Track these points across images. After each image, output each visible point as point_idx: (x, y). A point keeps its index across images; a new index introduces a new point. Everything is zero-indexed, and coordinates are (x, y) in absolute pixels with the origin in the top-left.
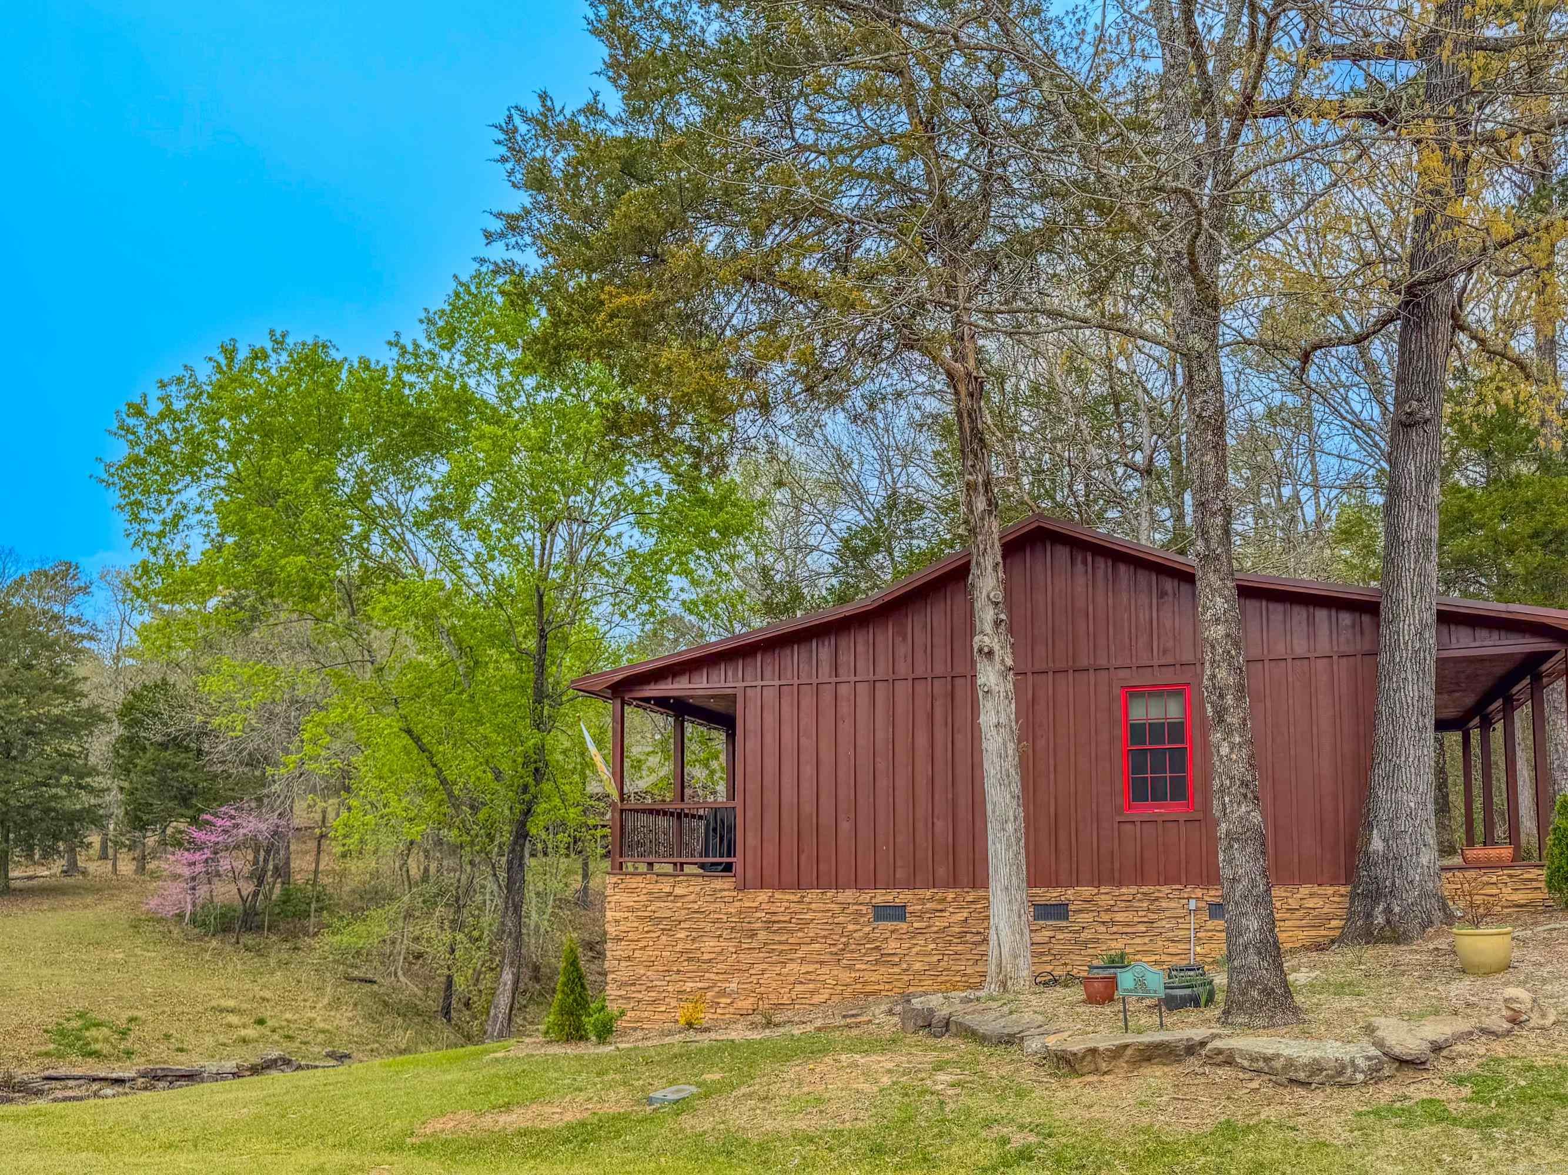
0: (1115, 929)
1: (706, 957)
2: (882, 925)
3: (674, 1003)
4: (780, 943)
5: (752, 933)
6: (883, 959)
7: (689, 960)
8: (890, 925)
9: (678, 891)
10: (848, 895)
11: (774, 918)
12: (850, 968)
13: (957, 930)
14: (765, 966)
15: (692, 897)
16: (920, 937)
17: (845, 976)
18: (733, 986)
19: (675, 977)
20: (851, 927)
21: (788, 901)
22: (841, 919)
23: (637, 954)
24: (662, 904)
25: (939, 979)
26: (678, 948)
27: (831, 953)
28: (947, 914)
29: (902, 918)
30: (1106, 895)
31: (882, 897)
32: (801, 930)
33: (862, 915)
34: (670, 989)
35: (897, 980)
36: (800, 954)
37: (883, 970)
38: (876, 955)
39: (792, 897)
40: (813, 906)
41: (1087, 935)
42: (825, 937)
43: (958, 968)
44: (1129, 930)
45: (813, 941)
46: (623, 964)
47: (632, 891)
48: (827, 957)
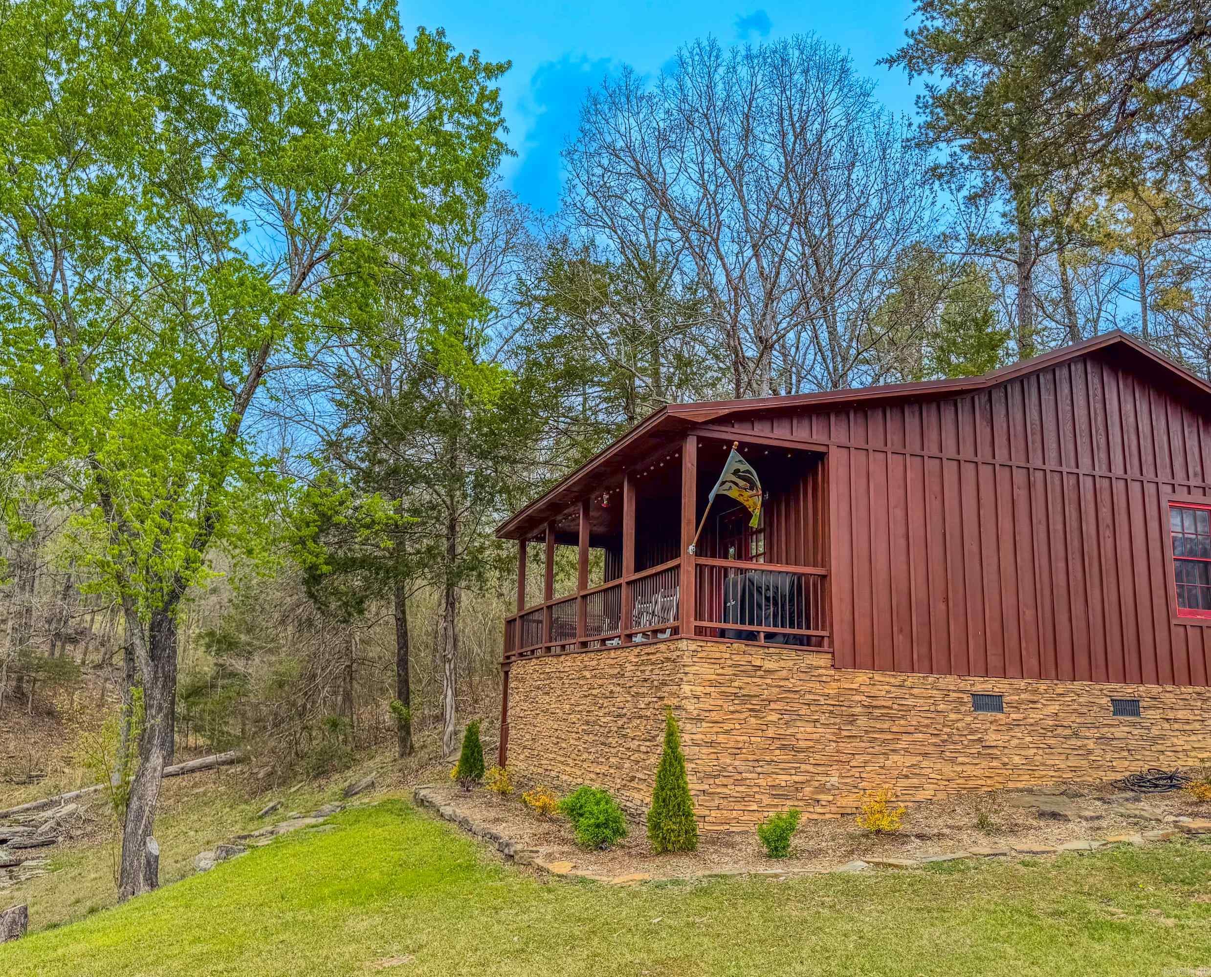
0: (1176, 726)
1: (802, 744)
2: (982, 715)
3: (766, 800)
4: (882, 731)
5: (852, 720)
6: (987, 752)
7: (783, 747)
8: (990, 715)
9: (769, 665)
10: (949, 681)
11: (875, 703)
12: (953, 761)
13: (1051, 723)
14: (868, 757)
15: (784, 673)
16: (1017, 729)
17: (948, 770)
18: (834, 780)
19: (767, 768)
20: (953, 716)
21: (888, 683)
22: (942, 707)
23: (721, 738)
24: (749, 680)
25: (1037, 774)
26: (770, 733)
27: (935, 745)
28: (1039, 706)
29: (1000, 709)
30: (1169, 694)
31: (983, 685)
32: (902, 717)
33: (963, 703)
34: (762, 782)
35: (999, 775)
36: (901, 745)
37: (984, 764)
38: (977, 748)
39: (892, 680)
40: (915, 691)
41: (1155, 731)
42: (927, 726)
43: (1052, 762)
44: (1187, 727)
45: (917, 730)
46: (705, 750)
47: (715, 661)
48: (930, 749)
